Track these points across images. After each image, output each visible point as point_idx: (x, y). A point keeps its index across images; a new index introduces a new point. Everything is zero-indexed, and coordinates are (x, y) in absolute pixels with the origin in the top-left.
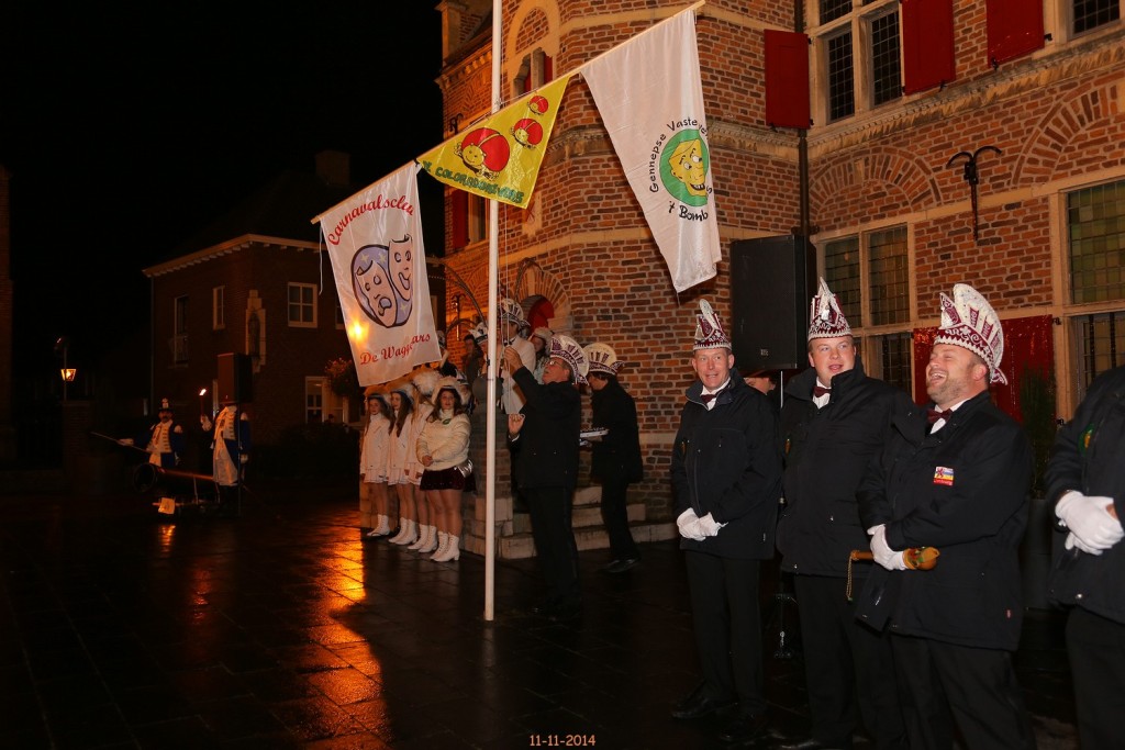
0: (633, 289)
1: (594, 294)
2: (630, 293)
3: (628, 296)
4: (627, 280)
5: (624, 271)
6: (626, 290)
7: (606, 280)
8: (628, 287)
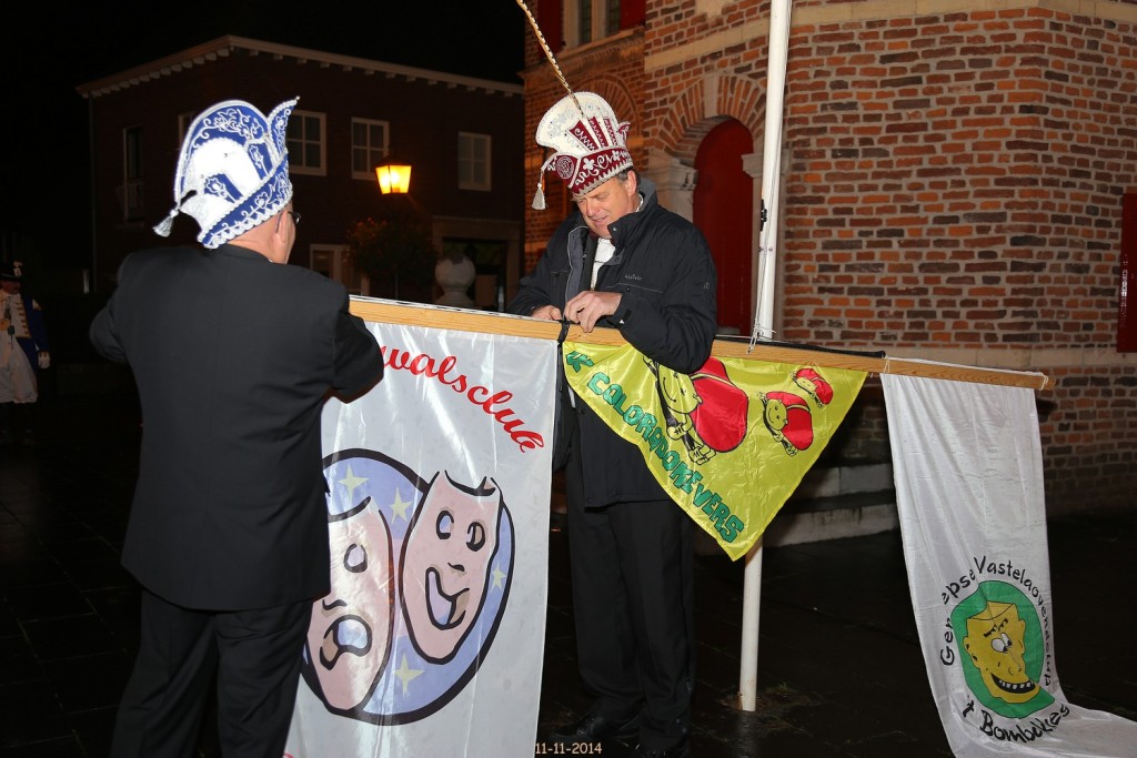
0: (897, 105)
1: (830, 112)
2: (891, 111)
3: (889, 117)
4: (888, 89)
5: (883, 72)
6: (884, 106)
7: (851, 89)
8: (889, 101)
